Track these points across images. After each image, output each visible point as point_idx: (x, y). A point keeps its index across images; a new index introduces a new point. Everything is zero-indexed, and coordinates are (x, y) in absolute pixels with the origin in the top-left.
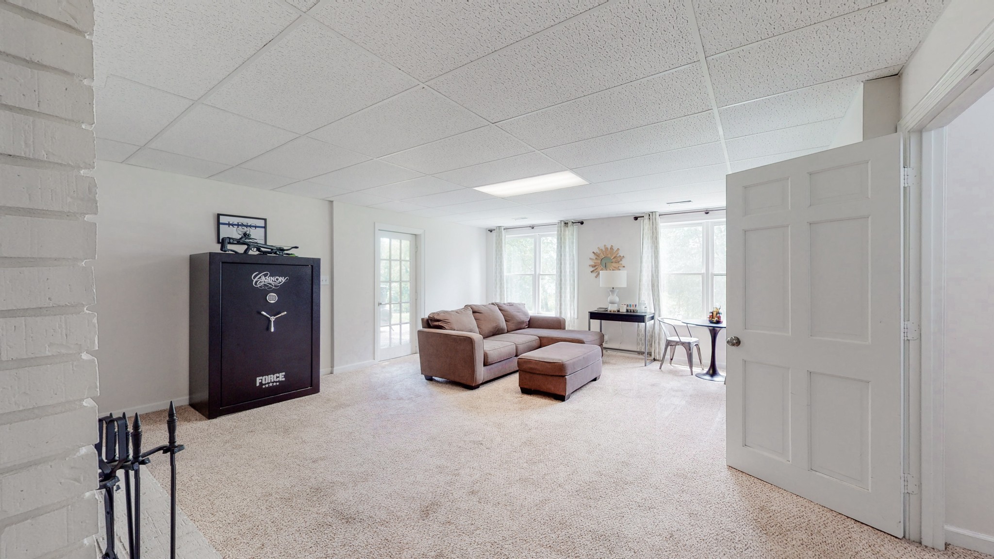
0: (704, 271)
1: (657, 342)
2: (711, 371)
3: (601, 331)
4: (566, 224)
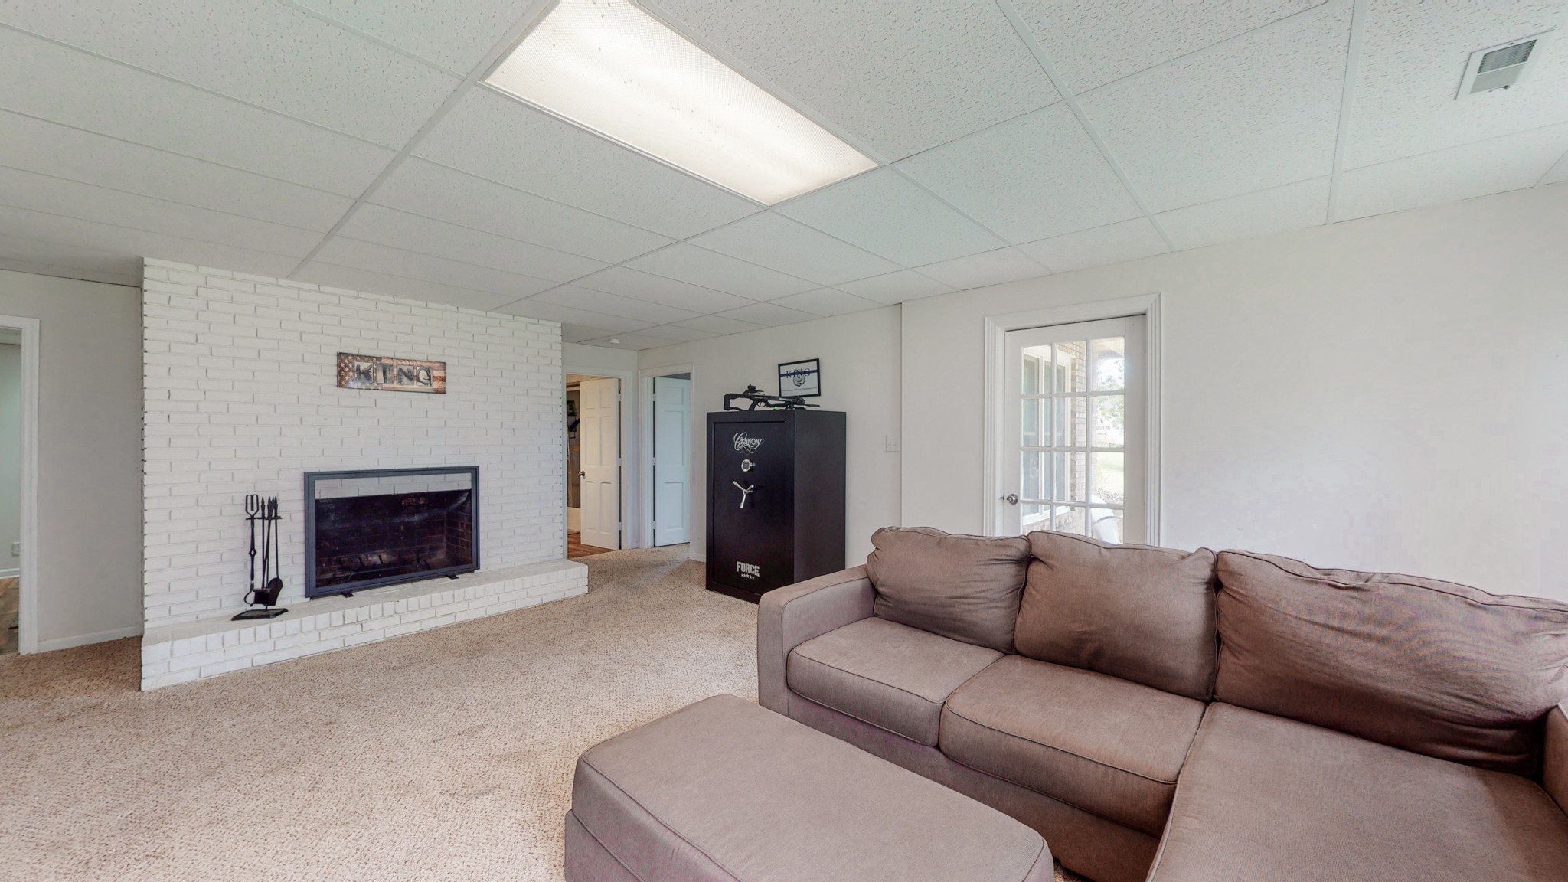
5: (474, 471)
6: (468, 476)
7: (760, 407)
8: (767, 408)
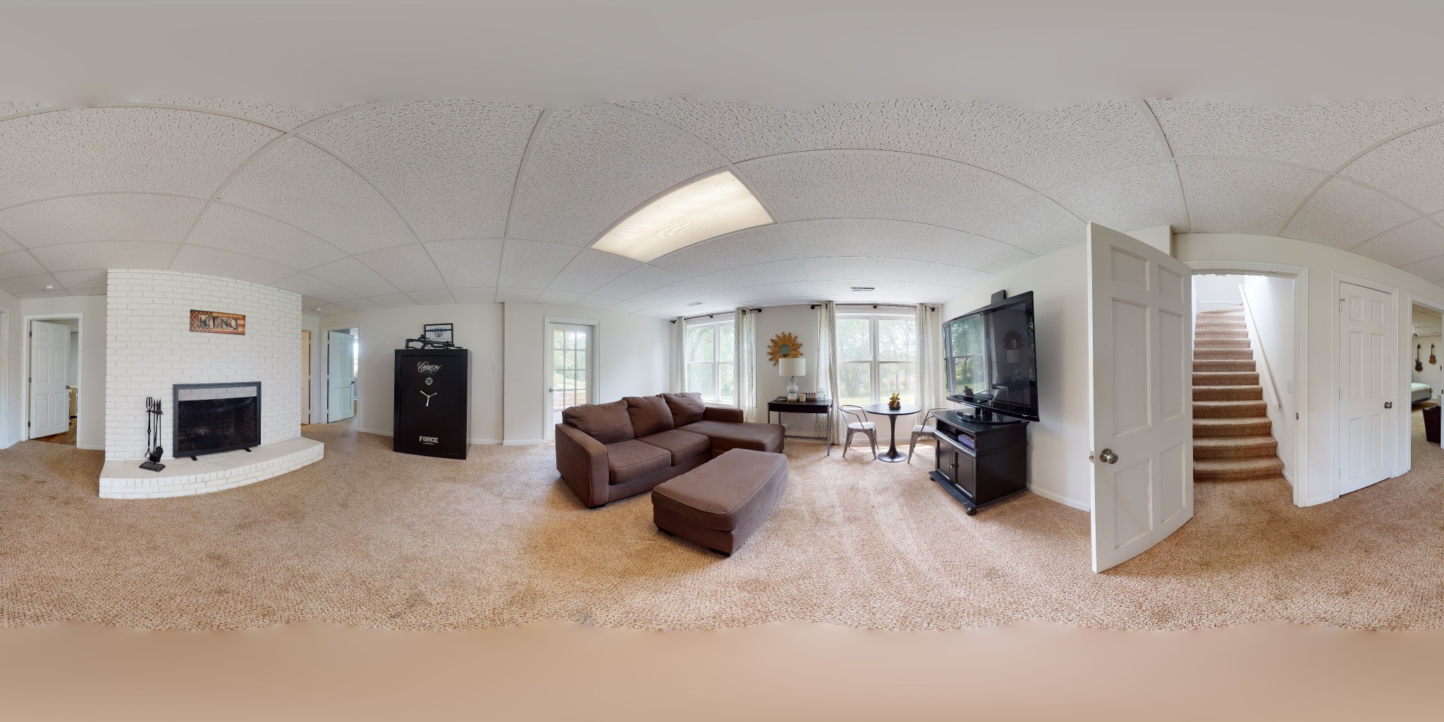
0: (871, 359)
1: (835, 428)
2: (892, 453)
3: (780, 423)
4: (744, 312)
5: (258, 385)
6: (255, 388)
7: (428, 347)
8: (432, 348)
